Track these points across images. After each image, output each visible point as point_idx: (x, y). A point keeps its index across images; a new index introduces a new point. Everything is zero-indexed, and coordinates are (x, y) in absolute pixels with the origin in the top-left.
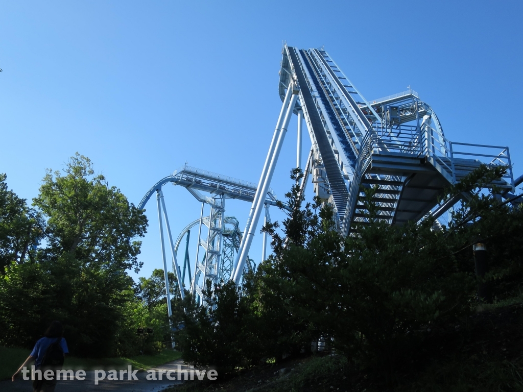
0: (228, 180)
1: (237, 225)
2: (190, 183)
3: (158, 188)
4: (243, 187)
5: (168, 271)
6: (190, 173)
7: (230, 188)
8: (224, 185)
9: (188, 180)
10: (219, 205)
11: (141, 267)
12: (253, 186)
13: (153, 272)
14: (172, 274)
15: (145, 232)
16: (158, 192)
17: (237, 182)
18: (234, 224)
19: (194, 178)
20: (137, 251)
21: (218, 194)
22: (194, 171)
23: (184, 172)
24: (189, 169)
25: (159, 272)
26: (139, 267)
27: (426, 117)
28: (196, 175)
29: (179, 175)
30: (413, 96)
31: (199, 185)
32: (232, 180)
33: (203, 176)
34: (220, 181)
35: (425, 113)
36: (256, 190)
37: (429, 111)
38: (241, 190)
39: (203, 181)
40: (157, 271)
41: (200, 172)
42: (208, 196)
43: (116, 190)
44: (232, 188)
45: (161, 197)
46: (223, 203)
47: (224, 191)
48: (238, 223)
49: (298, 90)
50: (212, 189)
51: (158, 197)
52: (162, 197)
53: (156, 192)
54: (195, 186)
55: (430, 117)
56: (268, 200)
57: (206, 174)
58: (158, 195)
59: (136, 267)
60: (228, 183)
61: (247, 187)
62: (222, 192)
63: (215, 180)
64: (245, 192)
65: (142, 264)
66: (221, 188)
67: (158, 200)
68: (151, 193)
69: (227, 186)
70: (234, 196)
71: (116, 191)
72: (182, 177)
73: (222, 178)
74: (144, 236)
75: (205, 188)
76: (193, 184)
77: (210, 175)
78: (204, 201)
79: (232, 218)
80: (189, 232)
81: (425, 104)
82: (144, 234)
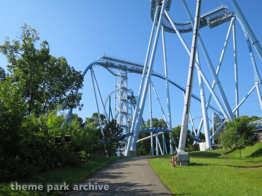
0: (128, 61)
3: (90, 67)
4: (136, 65)
5: (100, 114)
6: (107, 58)
7: (129, 67)
8: (126, 65)
9: (107, 62)
10: (124, 75)
11: (82, 107)
12: (142, 64)
13: (93, 114)
14: (103, 115)
15: (83, 86)
16: (91, 70)
18: (131, 92)
21: (123, 70)
22: (109, 57)
23: (104, 58)
24: (107, 56)
25: (96, 114)
26: (81, 107)
27: (233, 19)
28: (110, 59)
29: (101, 60)
30: (225, 8)
31: (113, 66)
32: (130, 62)
33: (114, 60)
34: (124, 62)
35: (232, 17)
36: (143, 67)
37: (234, 15)
38: (135, 67)
39: (115, 63)
40: (95, 113)
41: (112, 58)
42: (118, 72)
44: (131, 66)
45: (92, 72)
46: (126, 75)
47: (126, 68)
48: (133, 92)
50: (120, 67)
53: (89, 70)
54: (110, 67)
55: (235, 18)
58: (91, 71)
59: (79, 107)
60: (128, 63)
63: (121, 62)
64: (138, 69)
65: (82, 105)
67: (91, 74)
68: (87, 70)
70: (131, 71)
72: (103, 61)
73: (125, 60)
74: (82, 88)
76: (110, 64)
77: (118, 59)
78: (116, 75)
80: (110, 97)
81: (231, 12)
82: (82, 87)
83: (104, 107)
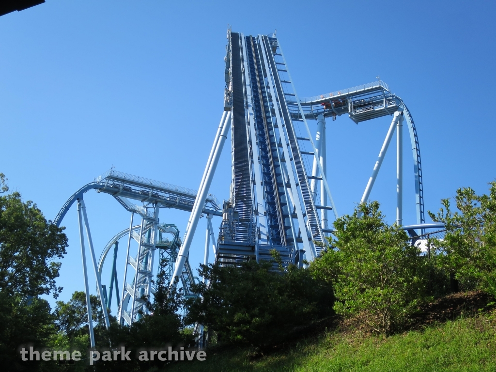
0: (162, 186)
1: (177, 234)
2: (116, 190)
3: (79, 197)
4: (180, 194)
5: (90, 295)
6: (116, 179)
7: (166, 196)
8: (158, 193)
9: (115, 186)
10: (152, 216)
11: (60, 292)
12: (191, 193)
13: (73, 295)
14: (95, 297)
16: (79, 202)
17: (173, 188)
18: (174, 233)
19: (121, 185)
20: (56, 274)
21: (150, 203)
22: (122, 176)
23: (110, 178)
24: (116, 174)
25: (80, 294)
26: (57, 292)
27: (397, 114)
28: (124, 181)
29: (104, 181)
30: (383, 88)
31: (128, 192)
32: (167, 187)
33: (132, 183)
34: (153, 188)
35: (396, 109)
37: (401, 107)
38: (178, 198)
39: (133, 187)
40: (78, 293)
41: (128, 178)
42: (139, 205)
43: (32, 204)
44: (168, 195)
45: (82, 207)
46: (156, 213)
47: (158, 199)
49: (230, 106)
50: (144, 197)
51: (79, 208)
52: (84, 207)
53: (77, 201)
54: (123, 194)
55: (402, 114)
56: (211, 209)
57: (136, 180)
58: (79, 205)
59: (54, 292)
60: (162, 190)
61: (185, 195)
62: (155, 200)
63: (147, 186)
64: (183, 200)
65: (61, 289)
66: (153, 195)
67: (79, 211)
68: (71, 203)
69: (161, 194)
70: (169, 205)
71: (32, 206)
72: (108, 183)
73: (155, 184)
75: (135, 196)
76: (121, 192)
77: (141, 181)
78: (134, 211)
79: (171, 225)
80: (117, 243)
81: (396, 98)
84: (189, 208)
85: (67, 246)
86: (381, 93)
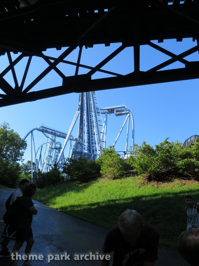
1: (61, 145)
2: (43, 131)
3: (31, 132)
4: (63, 133)
5: (33, 162)
6: (44, 127)
7: (58, 133)
9: (43, 130)
10: (54, 139)
12: (66, 133)
13: (27, 162)
17: (61, 131)
19: (45, 129)
20: (23, 155)
21: (53, 135)
22: (45, 127)
23: (42, 127)
24: (44, 126)
25: (30, 161)
26: (23, 161)
27: (128, 115)
29: (40, 128)
31: (47, 132)
32: (59, 131)
33: (48, 129)
34: (55, 131)
35: (128, 113)
36: (67, 135)
37: (130, 113)
39: (48, 130)
41: (47, 127)
42: (50, 136)
43: (17, 133)
45: (32, 135)
46: (55, 139)
48: (61, 144)
49: (79, 109)
50: (52, 133)
52: (33, 135)
54: (45, 132)
56: (72, 138)
57: (50, 128)
58: (31, 134)
60: (57, 132)
61: (64, 134)
62: (55, 135)
63: (53, 130)
64: (63, 135)
65: (24, 160)
66: (54, 133)
68: (29, 133)
69: (57, 133)
70: (59, 136)
71: (17, 134)
73: (55, 130)
74: (25, 150)
75: (49, 133)
77: (51, 128)
78: (48, 137)
79: (59, 142)
80: (42, 147)
83: (36, 155)
84: (65, 138)
85: (27, 147)
86: (124, 108)
